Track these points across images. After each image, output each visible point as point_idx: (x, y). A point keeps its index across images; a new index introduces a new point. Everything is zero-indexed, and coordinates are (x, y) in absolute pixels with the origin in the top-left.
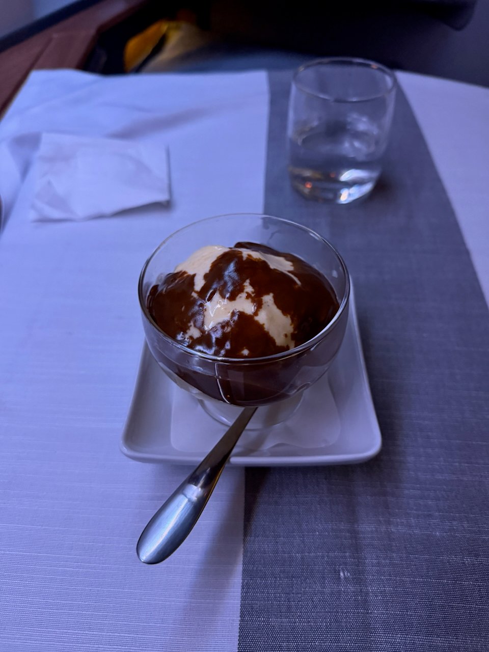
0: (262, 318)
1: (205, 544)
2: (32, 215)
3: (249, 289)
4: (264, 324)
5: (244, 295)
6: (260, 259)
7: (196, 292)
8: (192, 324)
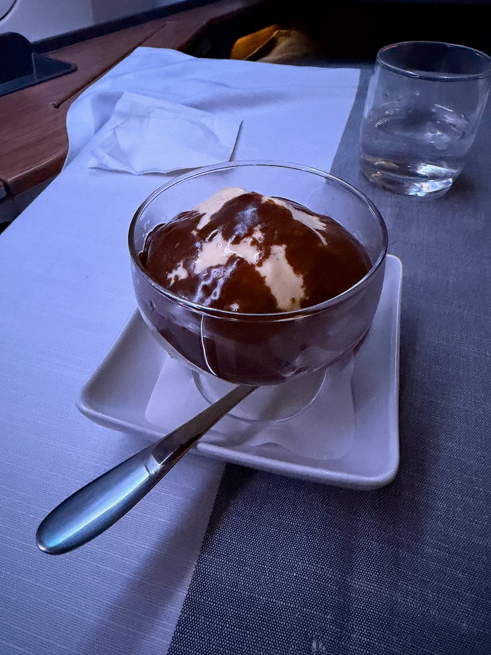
0: (266, 270)
1: (150, 548)
2: (93, 162)
3: (258, 235)
4: (265, 277)
5: (250, 240)
6: (283, 206)
7: (197, 230)
8: (181, 263)
